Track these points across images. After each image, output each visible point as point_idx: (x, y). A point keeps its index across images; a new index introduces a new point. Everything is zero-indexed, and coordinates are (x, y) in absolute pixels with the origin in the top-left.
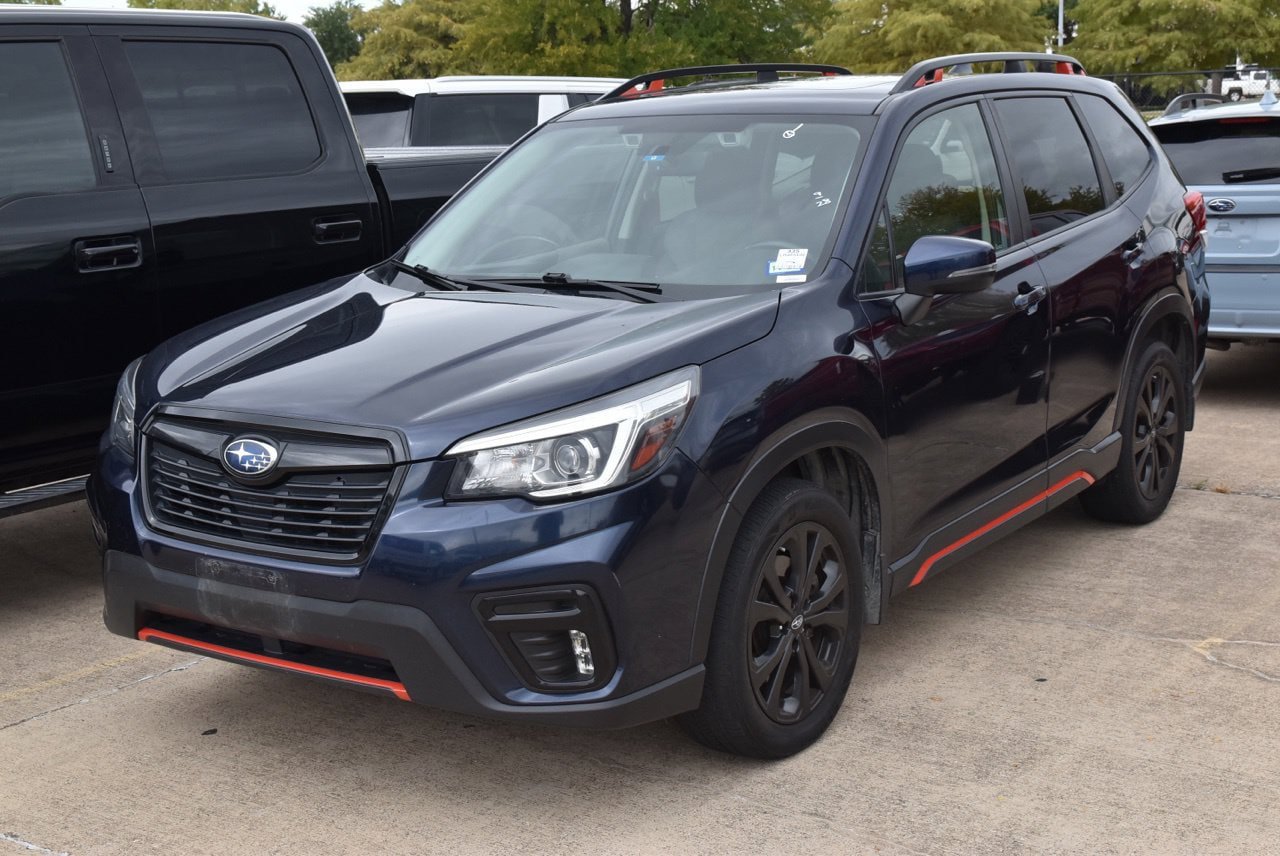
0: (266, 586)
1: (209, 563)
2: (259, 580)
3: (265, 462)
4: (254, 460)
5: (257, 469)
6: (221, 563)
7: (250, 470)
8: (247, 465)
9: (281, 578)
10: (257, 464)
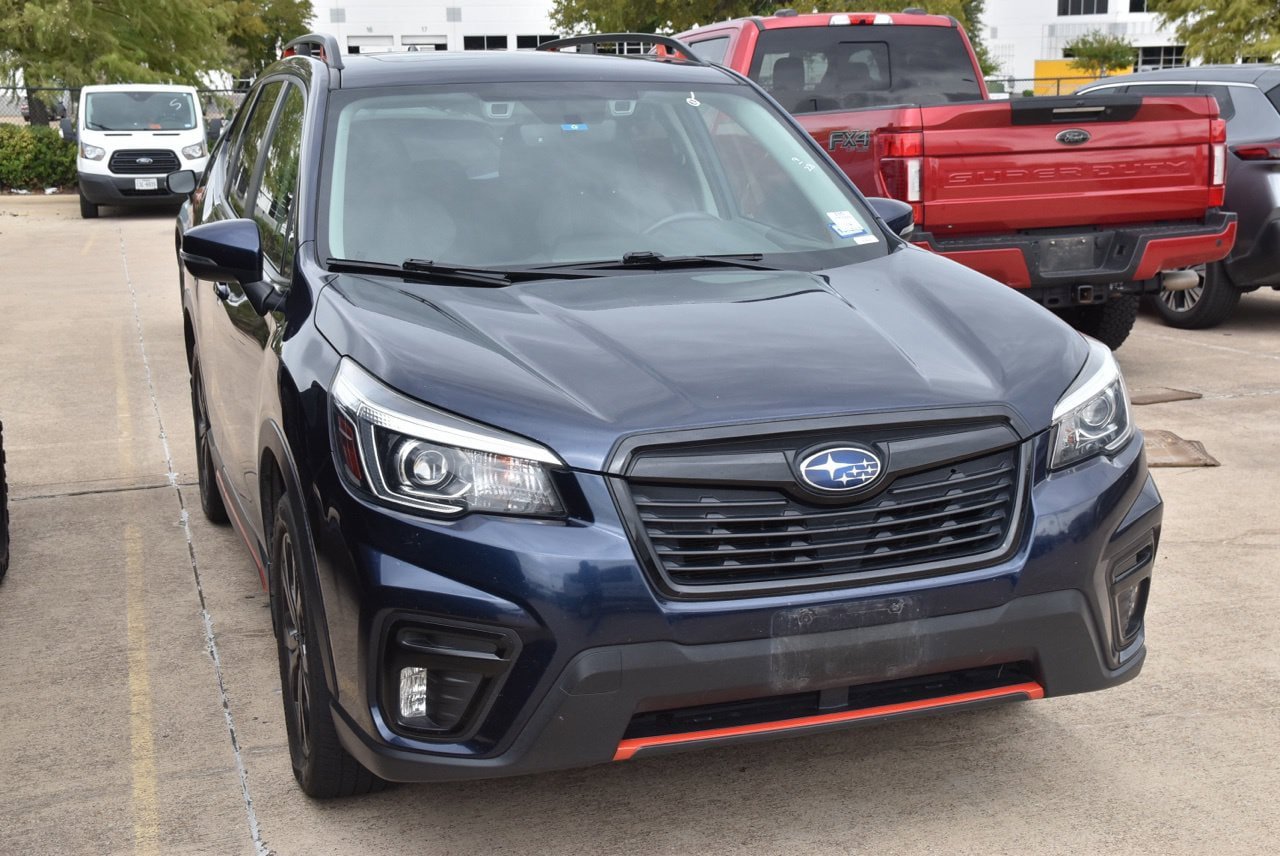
0: (889, 619)
1: (795, 614)
2: (878, 613)
3: (870, 470)
4: (855, 471)
5: (861, 481)
6: (817, 609)
7: (849, 484)
8: (844, 479)
9: (911, 602)
10: (859, 474)
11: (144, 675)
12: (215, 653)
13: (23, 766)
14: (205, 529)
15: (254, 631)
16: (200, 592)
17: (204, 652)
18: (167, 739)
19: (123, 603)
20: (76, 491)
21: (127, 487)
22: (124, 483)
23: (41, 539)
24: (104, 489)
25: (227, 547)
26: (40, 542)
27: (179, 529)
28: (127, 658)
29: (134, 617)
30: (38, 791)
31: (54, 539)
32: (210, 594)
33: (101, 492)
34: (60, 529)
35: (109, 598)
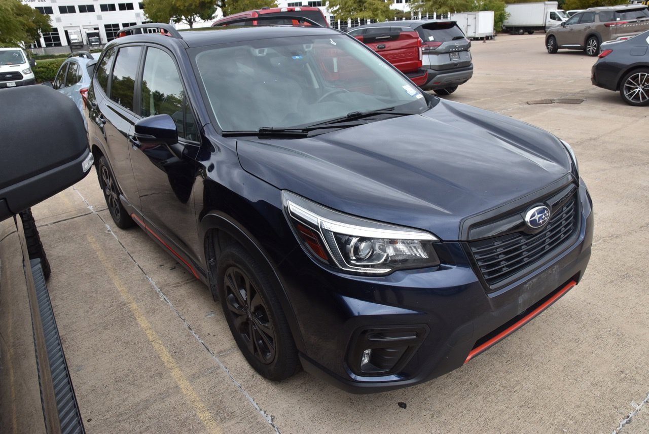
11: (142, 317)
12: (166, 299)
13: (121, 384)
14: (121, 233)
15: (175, 284)
16: (138, 266)
17: (161, 299)
18: (177, 354)
19: (109, 277)
20: (55, 221)
21: (76, 216)
22: (74, 213)
23: (54, 248)
24: (66, 218)
25: (135, 241)
26: (54, 250)
27: (109, 234)
28: (129, 308)
29: (118, 284)
30: (137, 400)
31: (60, 247)
32: (144, 267)
33: (65, 220)
34: (59, 242)
35: (101, 276)
